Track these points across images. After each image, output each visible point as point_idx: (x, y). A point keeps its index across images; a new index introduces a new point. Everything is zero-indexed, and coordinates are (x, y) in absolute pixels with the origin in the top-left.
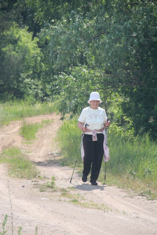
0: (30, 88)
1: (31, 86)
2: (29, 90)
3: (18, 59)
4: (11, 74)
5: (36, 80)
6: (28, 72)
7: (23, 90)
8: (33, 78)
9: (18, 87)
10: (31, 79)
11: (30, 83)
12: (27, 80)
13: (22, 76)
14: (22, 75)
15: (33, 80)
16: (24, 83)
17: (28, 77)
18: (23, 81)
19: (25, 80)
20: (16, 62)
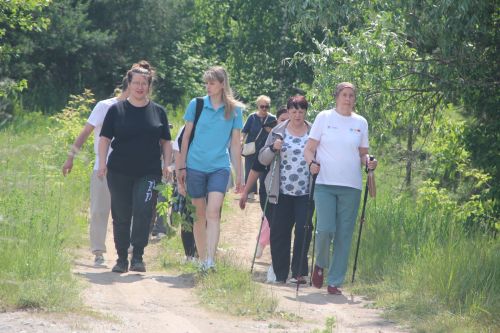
0: (198, 80)
1: (200, 76)
2: (196, 84)
3: (175, 6)
4: (155, 44)
5: (214, 59)
6: (195, 40)
7: (181, 85)
8: (207, 55)
9: (169, 75)
10: (202, 58)
11: (198, 67)
12: (192, 60)
13: (179, 48)
14: (180, 46)
15: (206, 61)
16: (185, 67)
17: (194, 51)
18: (180, 62)
19: (187, 58)
20: (169, 13)
